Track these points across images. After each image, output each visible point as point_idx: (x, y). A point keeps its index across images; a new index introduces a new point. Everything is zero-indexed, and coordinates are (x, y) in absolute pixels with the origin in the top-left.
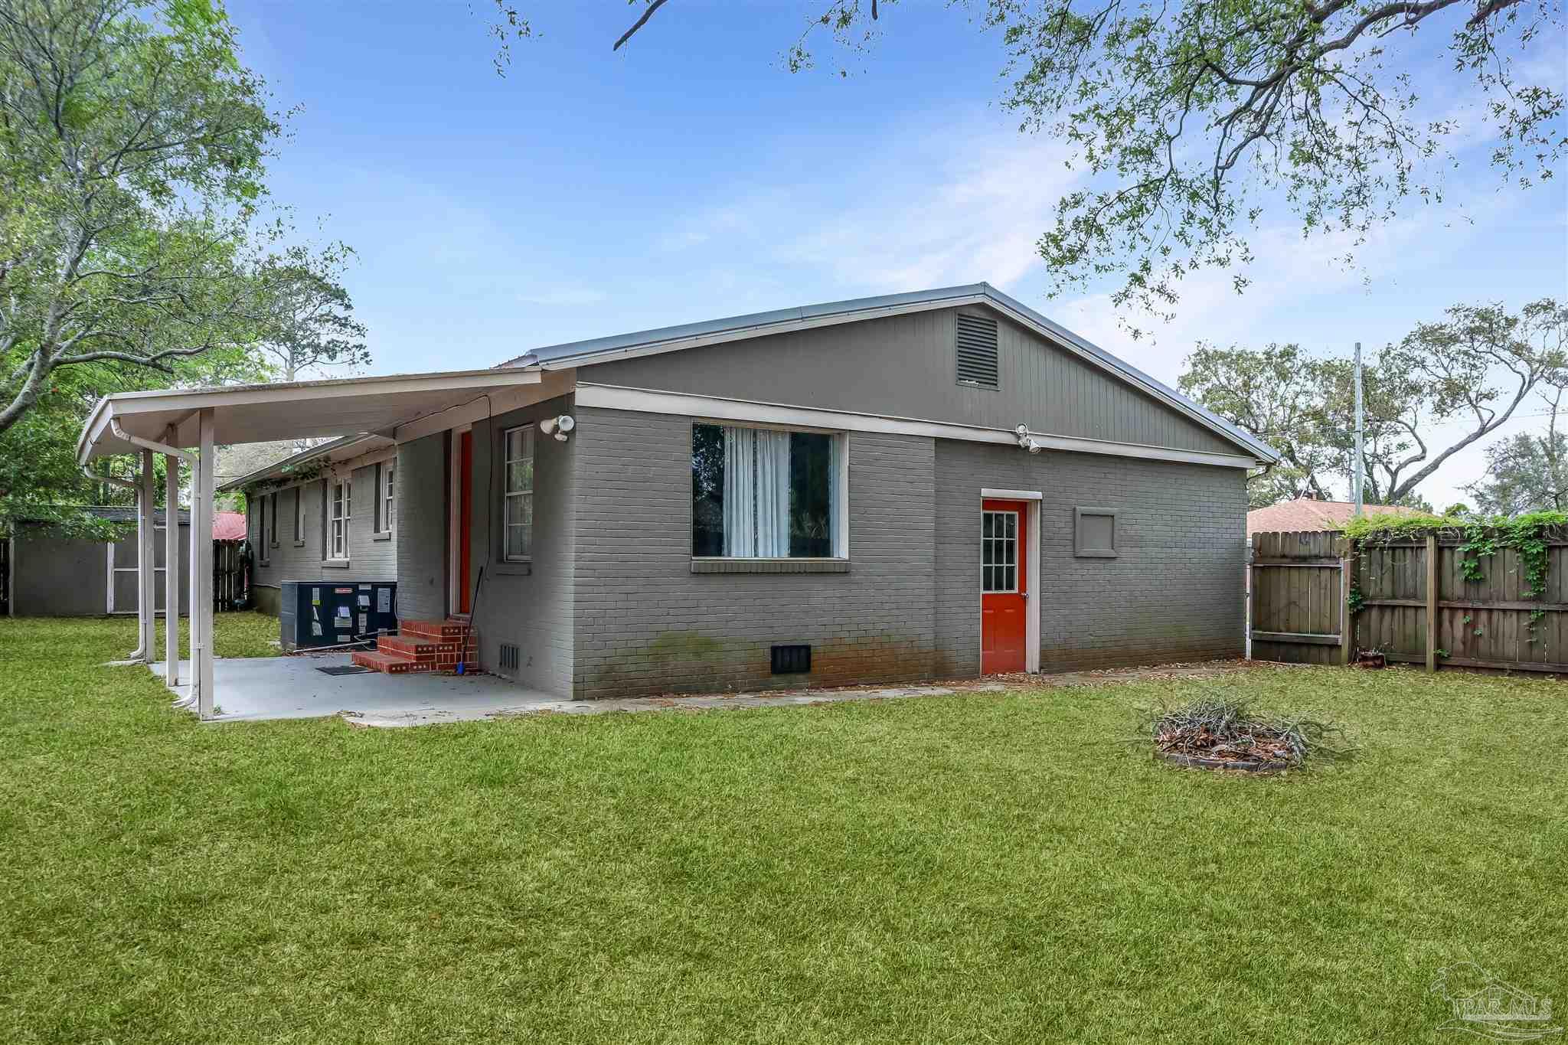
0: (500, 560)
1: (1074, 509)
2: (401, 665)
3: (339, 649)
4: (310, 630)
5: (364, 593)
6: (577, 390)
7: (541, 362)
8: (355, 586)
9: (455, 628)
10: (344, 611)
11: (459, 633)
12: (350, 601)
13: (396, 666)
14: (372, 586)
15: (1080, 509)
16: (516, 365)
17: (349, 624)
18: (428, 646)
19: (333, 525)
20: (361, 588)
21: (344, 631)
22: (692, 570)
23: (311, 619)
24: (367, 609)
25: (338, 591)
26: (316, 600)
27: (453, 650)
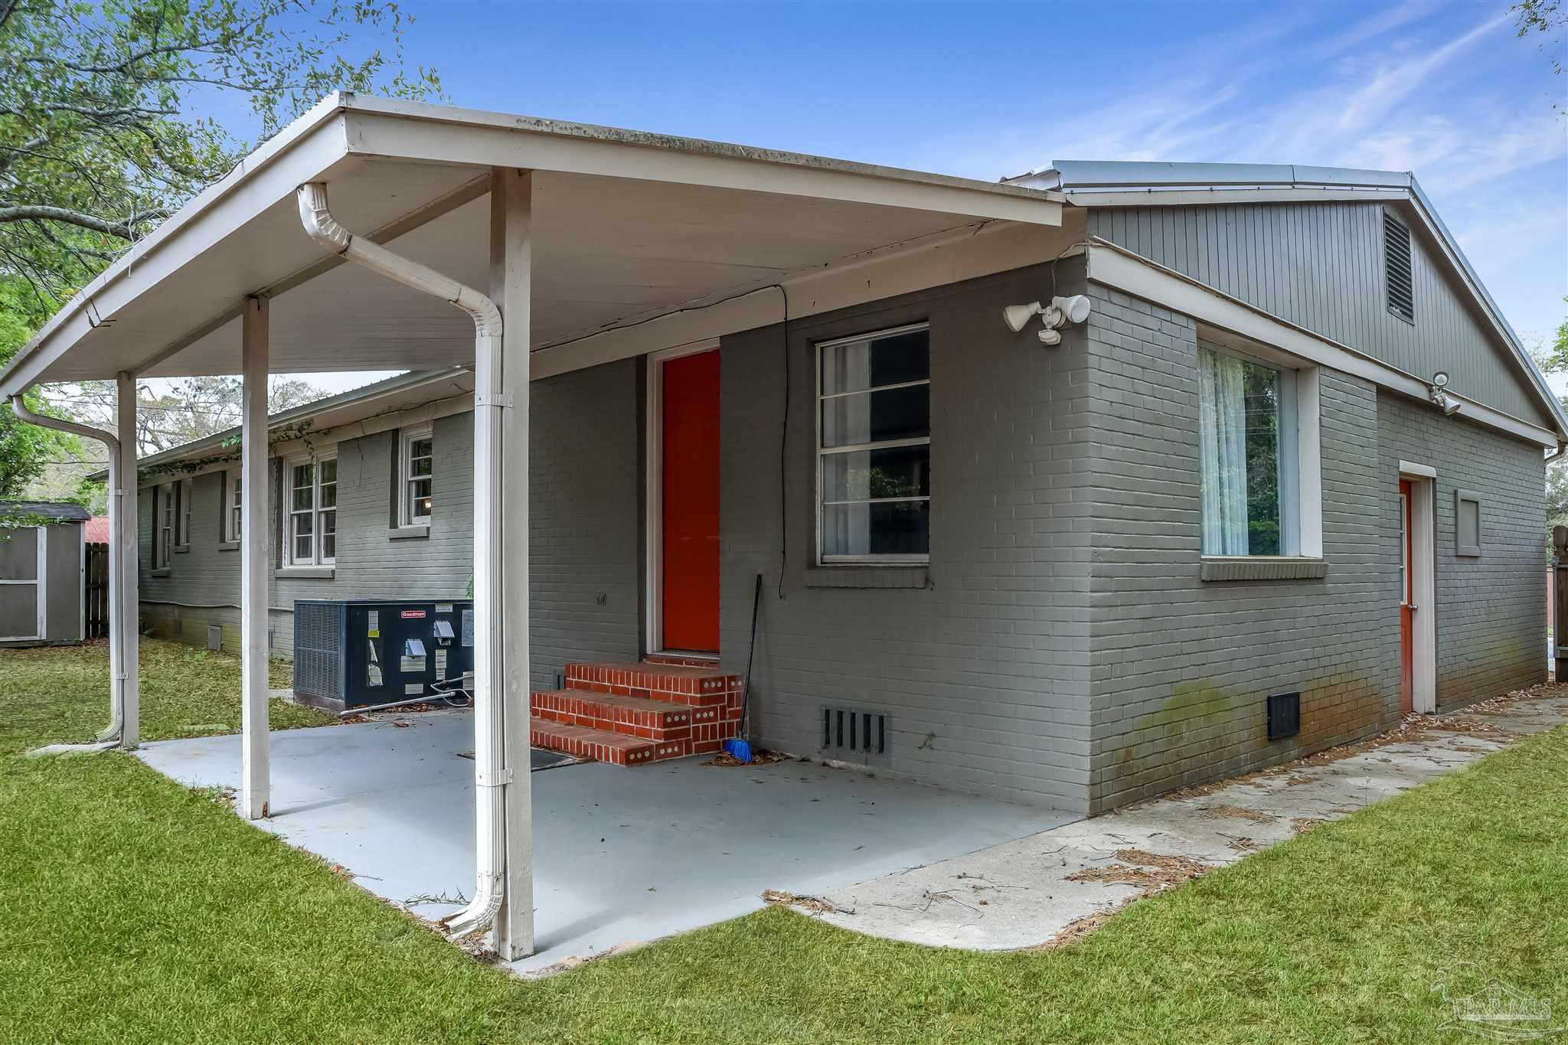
0: (811, 565)
1: (1456, 492)
2: (642, 750)
3: (410, 706)
4: (364, 676)
5: (443, 617)
6: (1092, 251)
7: (1066, 186)
8: (429, 606)
9: (716, 680)
10: (416, 647)
11: (722, 689)
12: (422, 630)
13: (634, 751)
14: (454, 606)
15: (1463, 493)
16: (1030, 185)
17: (421, 667)
18: (679, 714)
19: (291, 519)
20: (439, 609)
21: (414, 677)
22: (1204, 577)
23: (365, 660)
24: (449, 643)
25: (404, 614)
26: (374, 631)
27: (715, 719)
